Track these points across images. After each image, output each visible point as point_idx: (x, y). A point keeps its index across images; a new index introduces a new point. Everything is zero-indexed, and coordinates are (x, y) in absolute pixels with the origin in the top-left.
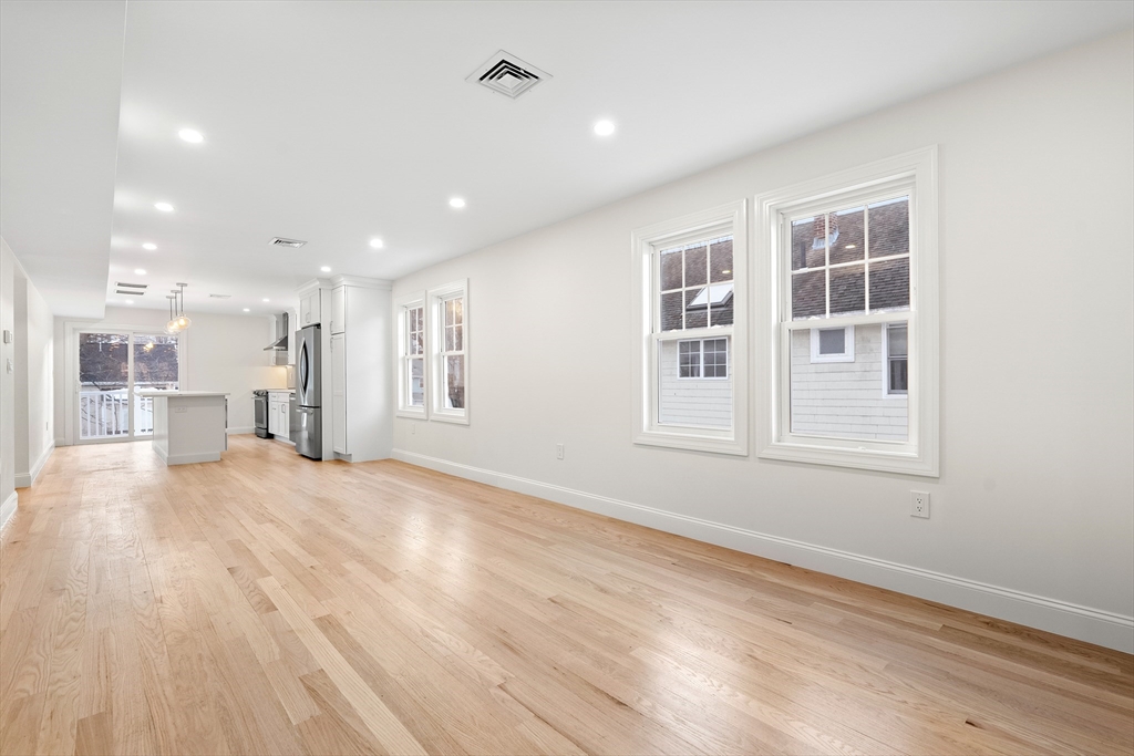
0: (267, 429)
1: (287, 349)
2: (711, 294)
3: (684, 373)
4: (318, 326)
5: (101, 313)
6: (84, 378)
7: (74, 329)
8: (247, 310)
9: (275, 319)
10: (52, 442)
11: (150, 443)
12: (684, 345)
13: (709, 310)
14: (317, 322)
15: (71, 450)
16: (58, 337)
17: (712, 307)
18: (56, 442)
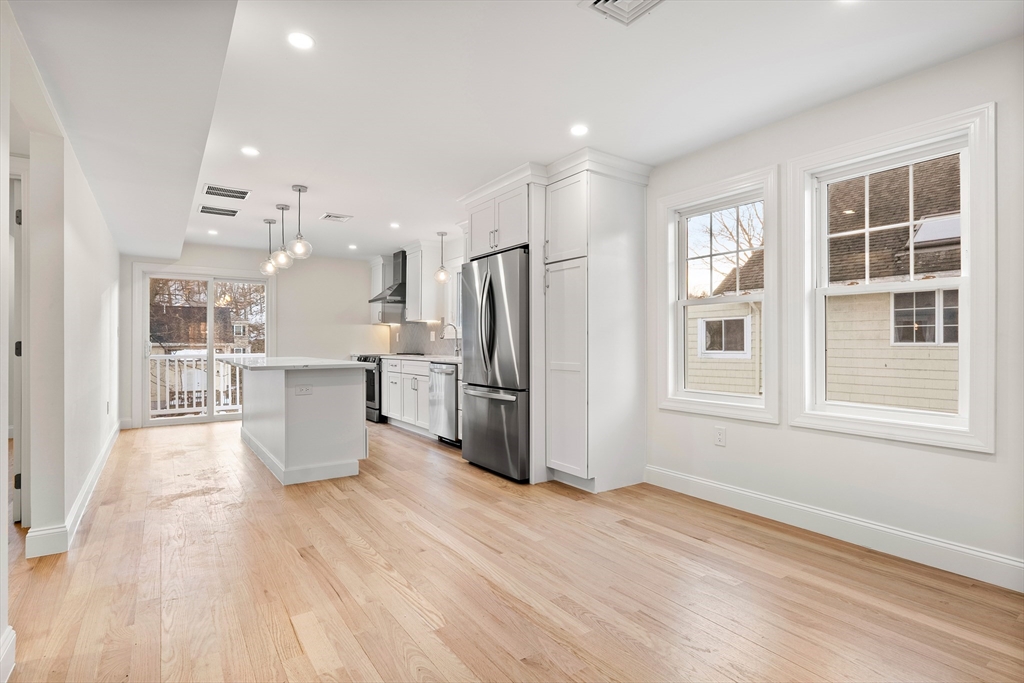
0: (380, 409)
1: (403, 302)
2: (930, 229)
3: (904, 335)
4: (526, 247)
5: (176, 251)
6: (155, 338)
7: (144, 273)
8: (353, 247)
9: (380, 261)
10: (116, 426)
11: (237, 426)
12: (902, 299)
13: (912, 252)
14: (522, 241)
15: (139, 433)
16: (125, 285)
17: (916, 248)
18: (121, 424)
